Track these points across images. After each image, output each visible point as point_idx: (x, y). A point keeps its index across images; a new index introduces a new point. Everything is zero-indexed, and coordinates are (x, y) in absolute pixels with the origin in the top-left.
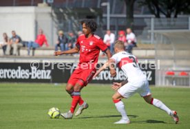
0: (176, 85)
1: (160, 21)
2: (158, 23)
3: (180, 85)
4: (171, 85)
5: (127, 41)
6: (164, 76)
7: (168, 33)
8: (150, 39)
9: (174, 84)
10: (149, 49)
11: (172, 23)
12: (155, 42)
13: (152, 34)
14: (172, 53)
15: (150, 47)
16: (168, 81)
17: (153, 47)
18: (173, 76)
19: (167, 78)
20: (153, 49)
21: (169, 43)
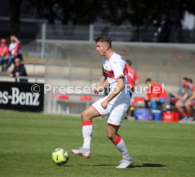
0: (70, 112)
1: (54, 28)
2: (51, 31)
3: (75, 112)
4: (64, 112)
5: (10, 53)
6: (55, 100)
7: (63, 44)
8: (40, 51)
9: (68, 112)
10: (39, 64)
11: (69, 31)
12: (47, 55)
13: (43, 44)
14: (66, 70)
15: (39, 61)
16: (59, 107)
17: (44, 61)
18: (67, 101)
19: (59, 103)
20: (43, 64)
21: (64, 57)
